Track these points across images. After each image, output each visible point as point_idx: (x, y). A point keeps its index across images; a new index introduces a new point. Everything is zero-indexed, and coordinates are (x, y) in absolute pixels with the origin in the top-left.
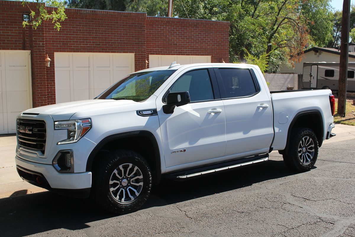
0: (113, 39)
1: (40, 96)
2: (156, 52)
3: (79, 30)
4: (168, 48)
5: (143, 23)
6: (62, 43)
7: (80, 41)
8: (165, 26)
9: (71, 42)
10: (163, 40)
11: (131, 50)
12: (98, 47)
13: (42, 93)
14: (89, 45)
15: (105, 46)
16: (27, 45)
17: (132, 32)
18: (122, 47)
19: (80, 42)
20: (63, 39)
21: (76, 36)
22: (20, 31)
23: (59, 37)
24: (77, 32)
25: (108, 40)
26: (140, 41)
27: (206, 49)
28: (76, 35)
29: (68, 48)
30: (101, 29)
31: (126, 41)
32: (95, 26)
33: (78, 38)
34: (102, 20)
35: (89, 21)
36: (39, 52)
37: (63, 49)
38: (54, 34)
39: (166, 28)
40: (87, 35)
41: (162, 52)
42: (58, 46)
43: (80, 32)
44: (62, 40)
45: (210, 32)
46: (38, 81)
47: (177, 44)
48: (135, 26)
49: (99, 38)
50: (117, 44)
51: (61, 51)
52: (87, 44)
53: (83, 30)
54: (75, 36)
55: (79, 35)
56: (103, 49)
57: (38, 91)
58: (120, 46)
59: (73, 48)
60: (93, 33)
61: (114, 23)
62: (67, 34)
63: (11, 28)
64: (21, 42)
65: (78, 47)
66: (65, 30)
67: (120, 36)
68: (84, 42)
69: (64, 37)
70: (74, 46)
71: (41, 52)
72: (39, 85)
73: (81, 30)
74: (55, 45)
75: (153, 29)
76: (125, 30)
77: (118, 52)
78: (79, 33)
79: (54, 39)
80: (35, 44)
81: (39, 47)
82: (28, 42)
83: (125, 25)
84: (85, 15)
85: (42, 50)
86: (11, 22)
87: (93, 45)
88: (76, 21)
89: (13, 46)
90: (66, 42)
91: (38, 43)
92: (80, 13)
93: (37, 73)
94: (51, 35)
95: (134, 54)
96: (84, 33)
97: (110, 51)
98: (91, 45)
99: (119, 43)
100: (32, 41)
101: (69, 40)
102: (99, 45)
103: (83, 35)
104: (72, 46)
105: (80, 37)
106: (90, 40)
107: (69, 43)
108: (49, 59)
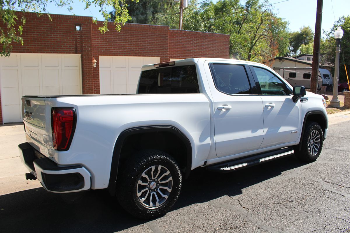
0: (144, 46)
2: (176, 56)
3: (118, 39)
4: (185, 54)
5: (166, 34)
6: (105, 49)
7: (119, 47)
8: (182, 37)
9: (112, 48)
10: (181, 47)
11: (157, 54)
12: (132, 52)
13: (90, 87)
14: (126, 50)
15: (138, 51)
16: (79, 50)
17: (158, 41)
18: (151, 53)
20: (106, 46)
21: (116, 43)
22: (73, 38)
23: (103, 44)
24: (117, 41)
25: (140, 47)
26: (164, 48)
27: (212, 55)
28: (116, 42)
29: (110, 52)
30: (135, 38)
31: (154, 47)
32: (131, 36)
34: (136, 31)
36: (88, 55)
37: (106, 53)
38: (98, 42)
39: (183, 38)
40: (124, 43)
41: (180, 57)
42: (102, 51)
43: (119, 41)
44: (105, 46)
45: (215, 42)
46: (86, 78)
47: (191, 51)
48: (161, 36)
49: (133, 45)
50: (147, 50)
51: (104, 55)
52: (124, 50)
53: (121, 39)
54: (115, 43)
55: (118, 42)
56: (136, 54)
57: (87, 85)
58: (149, 52)
59: (113, 52)
60: (128, 41)
61: (145, 33)
62: (109, 42)
63: (66, 36)
64: (74, 48)
65: (117, 51)
66: (107, 38)
67: (150, 44)
68: (122, 48)
69: (106, 44)
70: (114, 51)
71: (89, 55)
72: (88, 81)
73: (119, 39)
74: (99, 50)
75: (173, 39)
76: (153, 39)
77: (147, 56)
78: (118, 41)
79: (99, 45)
80: (84, 49)
81: (88, 51)
82: (79, 48)
83: (153, 36)
85: (90, 54)
86: (66, 32)
87: (129, 50)
89: (67, 51)
90: (108, 48)
91: (87, 48)
93: (86, 72)
94: (97, 42)
95: (160, 57)
96: (122, 41)
97: (141, 55)
98: (127, 50)
99: (149, 49)
100: (82, 47)
101: (110, 46)
102: (133, 50)
103: (121, 42)
104: (112, 51)
105: (118, 44)
106: (127, 46)
107: (110, 49)
108: (95, 61)
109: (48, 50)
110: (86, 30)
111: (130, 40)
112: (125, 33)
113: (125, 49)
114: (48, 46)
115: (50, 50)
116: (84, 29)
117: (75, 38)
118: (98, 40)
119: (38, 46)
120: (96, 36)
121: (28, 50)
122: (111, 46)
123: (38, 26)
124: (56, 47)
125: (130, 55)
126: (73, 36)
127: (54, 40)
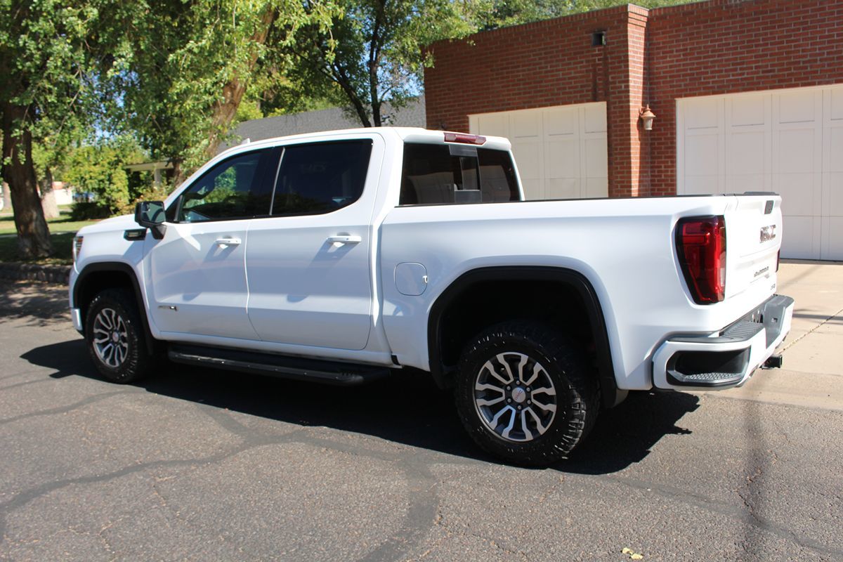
0: (809, 53)
1: (619, 188)
3: (724, 45)
6: (688, 78)
7: (727, 68)
9: (707, 73)
12: (767, 77)
13: (623, 182)
14: (748, 74)
15: (786, 72)
16: (600, 92)
18: (834, 70)
19: (726, 71)
20: (691, 69)
21: (720, 58)
23: (684, 65)
24: (722, 50)
25: (795, 57)
28: (719, 56)
29: (702, 86)
30: (777, 32)
32: (764, 29)
33: (724, 63)
34: (782, 10)
35: (748, 21)
36: (620, 102)
37: (690, 90)
40: (743, 53)
42: (680, 86)
43: (727, 50)
44: (689, 72)
46: (616, 159)
49: (772, 55)
50: (819, 63)
51: (686, 96)
52: (743, 74)
53: (733, 43)
54: (716, 58)
55: (725, 55)
57: (617, 177)
58: (826, 68)
59: (711, 85)
60: (756, 46)
61: (813, 10)
62: (700, 58)
63: (574, 63)
65: (723, 81)
67: (830, 42)
68: (736, 70)
69: (693, 64)
70: (713, 82)
72: (619, 166)
73: (729, 44)
74: (675, 83)
77: (820, 83)
78: (724, 52)
79: (673, 71)
80: (612, 88)
81: (619, 92)
82: (601, 87)
84: (739, 8)
85: (624, 99)
87: (758, 73)
88: (719, 25)
89: (576, 97)
90: (697, 74)
91: (618, 85)
92: (727, 7)
93: (616, 145)
94: (668, 65)
96: (736, 48)
97: (799, 82)
98: (752, 73)
99: (826, 59)
100: (607, 83)
101: (703, 70)
102: (770, 71)
103: (733, 54)
104: (709, 83)
105: (726, 60)
106: (750, 62)
107: (702, 76)
108: (650, 114)
109: (542, 101)
110: (615, 40)
111: (761, 42)
112: (746, 23)
113: (746, 71)
114: (541, 91)
115: (546, 100)
116: (611, 38)
117: (592, 66)
118: (670, 57)
119: (525, 93)
120: (665, 47)
121: (509, 104)
122: (705, 68)
123: (525, 52)
124: (556, 91)
125: (761, 85)
126: (587, 61)
127: (552, 76)
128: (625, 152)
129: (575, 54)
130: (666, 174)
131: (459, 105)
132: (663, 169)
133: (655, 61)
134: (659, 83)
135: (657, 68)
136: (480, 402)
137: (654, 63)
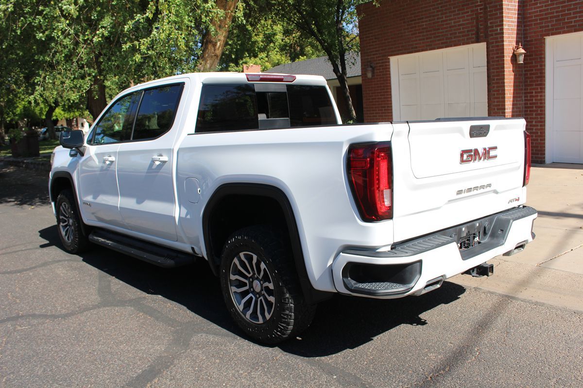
1: (496, 110)
6: (555, 19)
13: (499, 105)
16: (481, 35)
20: (557, 12)
22: (473, 15)
23: (551, 9)
29: (566, 26)
36: (496, 42)
37: (556, 29)
42: (548, 26)
44: (555, 14)
46: (494, 87)
51: (553, 34)
57: (494, 102)
59: (573, 24)
63: (462, 13)
69: (559, 8)
72: (495, 93)
74: (544, 25)
79: (542, 15)
80: (491, 31)
82: (482, 31)
85: (499, 40)
89: (464, 39)
90: (562, 15)
91: (494, 28)
93: (494, 76)
94: (538, 9)
100: (486, 27)
101: (566, 12)
104: (571, 22)
107: (566, 17)
108: (522, 51)
109: (439, 44)
117: (476, 14)
122: (568, 10)
123: (427, 7)
124: (449, 36)
126: (472, 11)
127: (447, 24)
128: (500, 81)
129: (463, 6)
130: (537, 98)
131: (382, 50)
132: (534, 94)
133: (528, 7)
134: (531, 25)
135: (530, 13)
136: (233, 289)
137: (527, 10)
